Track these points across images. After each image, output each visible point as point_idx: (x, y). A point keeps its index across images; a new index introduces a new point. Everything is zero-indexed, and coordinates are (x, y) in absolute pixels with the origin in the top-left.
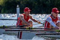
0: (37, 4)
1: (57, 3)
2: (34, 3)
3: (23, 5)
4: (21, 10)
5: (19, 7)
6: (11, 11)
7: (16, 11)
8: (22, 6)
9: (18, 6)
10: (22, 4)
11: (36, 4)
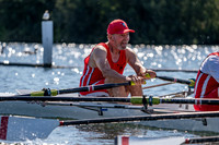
0: (118, 9)
1: (191, 5)
2: (104, 5)
3: (65, 12)
4: (58, 30)
5: (49, 20)
6: (21, 32)
7: (40, 35)
8: (63, 17)
9: (46, 15)
10: (61, 8)
11: (113, 8)
